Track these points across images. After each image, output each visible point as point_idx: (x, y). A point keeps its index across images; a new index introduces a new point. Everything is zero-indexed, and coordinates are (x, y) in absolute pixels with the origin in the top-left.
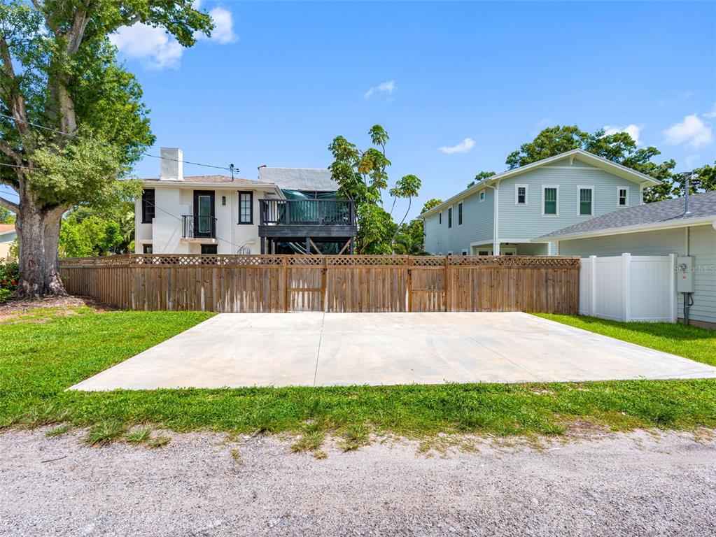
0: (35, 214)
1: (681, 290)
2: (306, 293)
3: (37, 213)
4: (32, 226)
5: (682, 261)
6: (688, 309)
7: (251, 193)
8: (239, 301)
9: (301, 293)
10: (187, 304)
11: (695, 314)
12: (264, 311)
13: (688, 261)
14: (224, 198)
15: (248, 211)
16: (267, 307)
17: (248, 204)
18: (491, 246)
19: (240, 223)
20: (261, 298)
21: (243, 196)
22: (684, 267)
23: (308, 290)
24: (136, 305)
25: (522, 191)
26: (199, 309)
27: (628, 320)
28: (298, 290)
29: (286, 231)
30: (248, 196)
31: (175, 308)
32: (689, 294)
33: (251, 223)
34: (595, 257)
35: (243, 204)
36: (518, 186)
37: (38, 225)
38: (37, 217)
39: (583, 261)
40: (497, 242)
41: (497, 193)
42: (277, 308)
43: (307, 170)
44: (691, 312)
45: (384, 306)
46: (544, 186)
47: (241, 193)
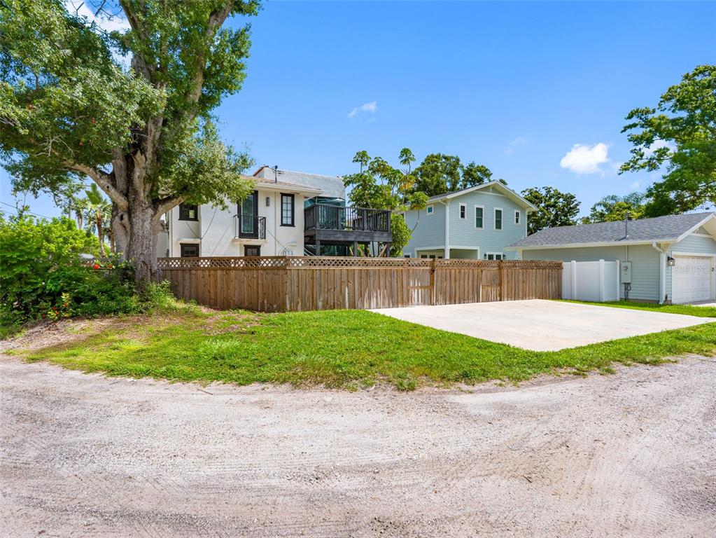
0: (147, 208)
1: (623, 282)
2: (420, 291)
3: (150, 206)
4: (143, 221)
5: (624, 264)
6: (627, 293)
7: (292, 196)
8: (375, 299)
9: (416, 290)
10: (334, 303)
11: (632, 295)
12: (393, 307)
13: (628, 264)
14: (268, 199)
15: (289, 214)
16: (396, 302)
17: (289, 207)
18: (443, 251)
19: (282, 225)
20: (391, 296)
21: (284, 198)
22: (627, 268)
23: (421, 287)
24: (291, 307)
25: (463, 208)
26: (344, 307)
27: (604, 301)
28: (414, 287)
29: (339, 235)
30: (290, 198)
31: (324, 308)
32: (629, 284)
33: (292, 225)
34: (575, 261)
35: (284, 206)
36: (461, 204)
37: (149, 221)
38: (150, 211)
39: (565, 264)
40: (448, 247)
41: (448, 209)
42: (403, 304)
43: (309, 175)
44: (629, 294)
45: (468, 299)
46: (476, 206)
47: (283, 195)
